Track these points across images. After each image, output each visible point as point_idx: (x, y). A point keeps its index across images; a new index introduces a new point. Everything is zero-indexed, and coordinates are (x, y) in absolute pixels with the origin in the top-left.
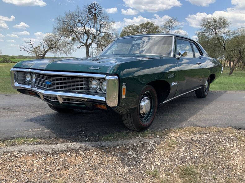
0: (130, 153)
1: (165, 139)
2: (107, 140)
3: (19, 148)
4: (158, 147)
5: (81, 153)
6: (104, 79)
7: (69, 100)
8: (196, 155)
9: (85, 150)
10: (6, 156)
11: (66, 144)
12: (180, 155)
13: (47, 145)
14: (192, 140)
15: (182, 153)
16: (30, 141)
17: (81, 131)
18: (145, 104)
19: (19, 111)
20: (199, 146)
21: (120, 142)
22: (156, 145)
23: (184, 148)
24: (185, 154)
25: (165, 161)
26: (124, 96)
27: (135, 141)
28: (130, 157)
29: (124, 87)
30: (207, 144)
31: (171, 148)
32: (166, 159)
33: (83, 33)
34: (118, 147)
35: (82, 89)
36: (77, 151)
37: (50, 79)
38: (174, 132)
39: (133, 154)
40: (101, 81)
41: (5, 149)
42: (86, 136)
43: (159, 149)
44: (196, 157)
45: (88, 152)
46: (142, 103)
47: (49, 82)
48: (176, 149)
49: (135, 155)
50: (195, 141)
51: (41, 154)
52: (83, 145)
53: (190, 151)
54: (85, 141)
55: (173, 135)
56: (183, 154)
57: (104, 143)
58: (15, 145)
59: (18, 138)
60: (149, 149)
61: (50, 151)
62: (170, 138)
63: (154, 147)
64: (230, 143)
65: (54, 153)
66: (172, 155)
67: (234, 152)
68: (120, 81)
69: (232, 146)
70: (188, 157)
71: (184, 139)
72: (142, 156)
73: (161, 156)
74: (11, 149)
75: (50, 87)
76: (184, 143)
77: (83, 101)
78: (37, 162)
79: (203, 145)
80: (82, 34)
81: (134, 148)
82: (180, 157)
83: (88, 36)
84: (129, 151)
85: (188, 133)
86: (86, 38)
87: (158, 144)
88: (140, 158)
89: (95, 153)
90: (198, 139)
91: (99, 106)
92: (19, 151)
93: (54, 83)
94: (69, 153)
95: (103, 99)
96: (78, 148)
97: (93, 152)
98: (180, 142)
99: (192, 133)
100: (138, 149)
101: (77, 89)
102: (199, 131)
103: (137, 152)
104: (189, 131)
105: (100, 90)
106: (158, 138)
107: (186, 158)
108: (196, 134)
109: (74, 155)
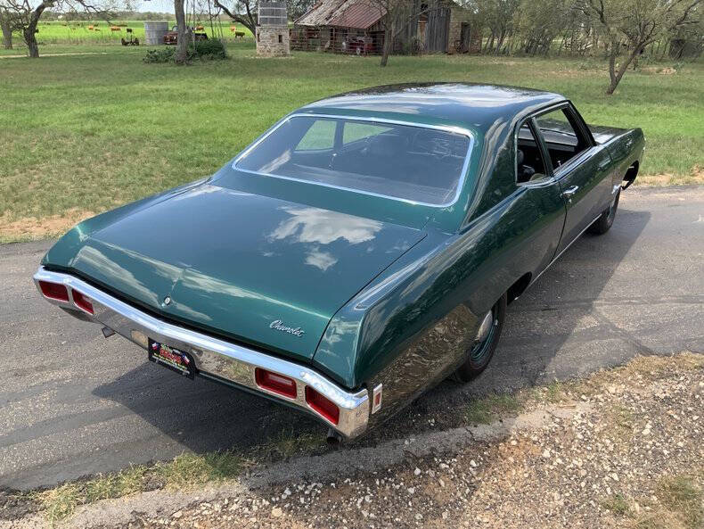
0: (547, 454)
1: (600, 404)
2: (478, 419)
3: (297, 467)
4: (597, 430)
5: (442, 465)
8: (681, 444)
9: (446, 454)
10: (284, 497)
11: (396, 441)
12: (648, 447)
14: (656, 398)
15: (651, 442)
20: (675, 416)
22: (591, 425)
23: (648, 426)
24: (658, 444)
25: (624, 467)
28: (552, 467)
30: (690, 409)
31: (624, 431)
32: (624, 463)
36: (430, 461)
38: (612, 380)
39: (553, 456)
43: (600, 434)
44: (682, 448)
45: (455, 460)
48: (635, 430)
49: (560, 461)
50: (663, 402)
51: (356, 478)
52: (433, 440)
53: (663, 434)
54: (432, 429)
55: (612, 390)
56: (654, 444)
57: (477, 432)
60: (580, 436)
62: (609, 400)
63: (588, 432)
65: (384, 471)
66: (632, 450)
70: (666, 452)
71: (638, 397)
72: (574, 461)
73: (611, 453)
74: (280, 472)
76: (643, 410)
78: (364, 503)
79: (683, 413)
81: (549, 440)
82: (650, 452)
84: (542, 451)
85: (640, 377)
87: (593, 422)
88: (572, 466)
89: (473, 463)
90: (668, 395)
92: (304, 478)
94: (417, 470)
96: (428, 452)
97: (465, 462)
98: (634, 408)
99: (648, 376)
100: (557, 441)
102: (660, 367)
103: (559, 450)
106: (584, 400)
107: (663, 454)
108: (657, 380)
109: (431, 473)
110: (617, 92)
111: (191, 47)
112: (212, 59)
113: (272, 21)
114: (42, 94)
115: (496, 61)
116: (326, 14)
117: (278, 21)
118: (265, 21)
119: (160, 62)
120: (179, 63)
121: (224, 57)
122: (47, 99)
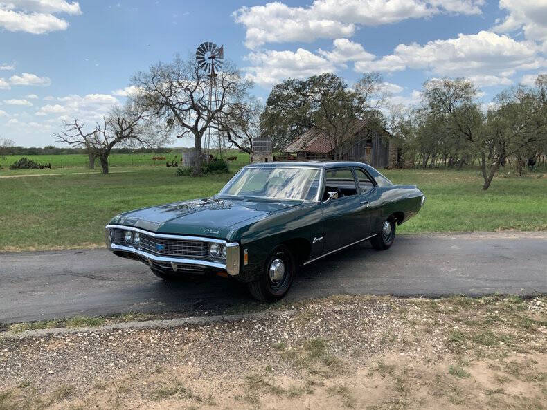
0: (257, 327)
1: (301, 311)
2: (231, 313)
3: (130, 324)
4: (291, 320)
5: (201, 328)
6: (224, 245)
7: (184, 267)
8: (332, 328)
9: (206, 324)
10: (117, 333)
11: (183, 319)
12: (313, 328)
13: (160, 321)
14: (333, 311)
15: (316, 326)
16: (140, 316)
17: (199, 304)
18: (276, 267)
19: (108, 279)
20: (338, 318)
21: (246, 316)
22: (289, 318)
23: (320, 320)
24: (319, 327)
25: (294, 334)
26: (246, 263)
27: (263, 315)
28: (256, 332)
29: (246, 252)
30: (350, 316)
31: (305, 321)
32: (296, 333)
33: (189, 109)
34: (243, 321)
35: (200, 254)
36: (196, 326)
37: (162, 243)
38: (315, 303)
39: (259, 327)
40: (222, 246)
41: (114, 326)
42: (205, 310)
43: (291, 322)
45: (209, 326)
46: (273, 268)
47: (161, 246)
48: (311, 321)
49: (261, 329)
50: (336, 312)
51: (156, 330)
52: (202, 319)
53: (326, 324)
54: (204, 315)
55: (311, 306)
57: (226, 317)
58: (124, 321)
59: (125, 314)
60: (280, 322)
61: (165, 327)
62: (306, 310)
63: (285, 320)
64: (378, 314)
65: (170, 328)
66: (303, 328)
67: (379, 324)
68: (242, 247)
69: (380, 317)
70: (321, 330)
71: (324, 310)
72: (269, 330)
73: (292, 329)
74: (121, 325)
75: (162, 252)
76: (322, 314)
77: (202, 269)
78: (154, 338)
79: (344, 317)
80: (186, 111)
81: (262, 322)
82: (313, 330)
83: (199, 114)
84: (255, 325)
85: (332, 303)
86: (195, 119)
87: (291, 317)
88: (267, 331)
89: (217, 328)
90: (341, 310)
91: (219, 274)
92: (130, 328)
93: (167, 248)
94: (187, 329)
95: (224, 266)
96: (196, 323)
97: (214, 327)
98: (317, 313)
99: (336, 302)
100: (266, 323)
101: (195, 254)
102: (347, 300)
103: (265, 326)
104: (334, 300)
105: (220, 255)
106: (293, 309)
107: (319, 331)
108: (341, 305)
109: (193, 330)
110: (489, 189)
111: (206, 166)
112: (219, 173)
113: (261, 149)
114: (100, 191)
115: (418, 173)
116: (301, 145)
117: (265, 149)
118: (256, 149)
119: (185, 175)
120: (195, 175)
121: (227, 172)
122: (101, 194)
